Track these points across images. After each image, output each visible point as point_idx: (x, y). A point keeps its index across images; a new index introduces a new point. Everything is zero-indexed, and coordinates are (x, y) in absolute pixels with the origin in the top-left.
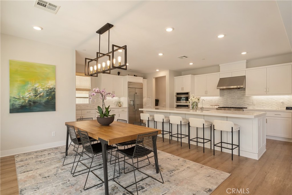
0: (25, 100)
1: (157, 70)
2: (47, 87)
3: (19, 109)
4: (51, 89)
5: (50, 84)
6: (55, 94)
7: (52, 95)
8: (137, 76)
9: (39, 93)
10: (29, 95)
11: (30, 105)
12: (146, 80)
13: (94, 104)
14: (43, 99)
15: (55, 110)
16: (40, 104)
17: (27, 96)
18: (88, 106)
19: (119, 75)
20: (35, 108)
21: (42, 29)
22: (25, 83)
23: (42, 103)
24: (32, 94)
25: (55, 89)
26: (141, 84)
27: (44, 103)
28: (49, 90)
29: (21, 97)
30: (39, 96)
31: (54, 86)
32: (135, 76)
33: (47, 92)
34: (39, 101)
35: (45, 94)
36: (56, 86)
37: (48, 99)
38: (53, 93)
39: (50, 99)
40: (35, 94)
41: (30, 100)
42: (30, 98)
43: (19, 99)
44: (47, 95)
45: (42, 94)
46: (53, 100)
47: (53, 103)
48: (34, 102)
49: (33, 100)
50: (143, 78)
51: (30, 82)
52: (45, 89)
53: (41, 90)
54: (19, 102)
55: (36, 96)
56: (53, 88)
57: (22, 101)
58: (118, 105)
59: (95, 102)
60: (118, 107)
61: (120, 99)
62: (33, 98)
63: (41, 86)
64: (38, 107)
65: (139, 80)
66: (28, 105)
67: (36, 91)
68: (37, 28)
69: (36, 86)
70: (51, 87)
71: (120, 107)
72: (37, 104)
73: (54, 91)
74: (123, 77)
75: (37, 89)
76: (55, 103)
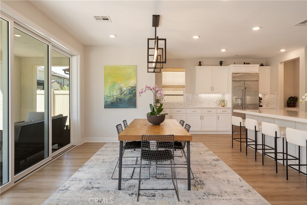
0: (114, 97)
1: (283, 50)
2: (130, 86)
3: (110, 105)
4: (133, 87)
5: (132, 83)
6: (135, 92)
7: (134, 93)
8: (249, 64)
9: (123, 91)
10: (116, 93)
11: (117, 102)
12: (269, 67)
13: (189, 102)
14: (126, 97)
15: (136, 107)
16: (124, 101)
17: (115, 95)
18: (182, 105)
19: (221, 65)
20: (121, 105)
21: (116, 36)
22: (114, 84)
23: (126, 101)
24: (118, 93)
25: (136, 87)
26: (257, 75)
27: (127, 100)
28: (131, 89)
29: (112, 95)
30: (123, 94)
31: (135, 84)
32: (244, 63)
33: (130, 91)
34: (123, 99)
35: (128, 92)
36: (137, 84)
37: (130, 96)
38: (134, 91)
39: (132, 96)
40: (121, 93)
41: (117, 97)
42: (117, 96)
43: (109, 97)
44: (130, 93)
45: (125, 92)
46: (134, 98)
47: (134, 101)
48: (120, 100)
49: (119, 98)
50: (259, 65)
51: (117, 83)
52: (128, 88)
53: (125, 88)
54: (110, 100)
55: (121, 94)
56: (134, 86)
57: (112, 98)
58: (221, 105)
59: (190, 100)
60: (221, 107)
61: (224, 96)
62: (119, 96)
63: (125, 85)
64: (123, 104)
65: (254, 68)
66: (116, 102)
67: (121, 89)
68: (112, 36)
69: (121, 85)
70: (133, 86)
71: (223, 107)
72: (122, 101)
73: (135, 90)
74: (227, 67)
75: (122, 88)
76: (136, 100)
